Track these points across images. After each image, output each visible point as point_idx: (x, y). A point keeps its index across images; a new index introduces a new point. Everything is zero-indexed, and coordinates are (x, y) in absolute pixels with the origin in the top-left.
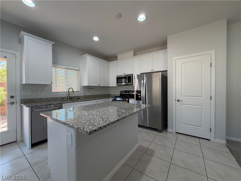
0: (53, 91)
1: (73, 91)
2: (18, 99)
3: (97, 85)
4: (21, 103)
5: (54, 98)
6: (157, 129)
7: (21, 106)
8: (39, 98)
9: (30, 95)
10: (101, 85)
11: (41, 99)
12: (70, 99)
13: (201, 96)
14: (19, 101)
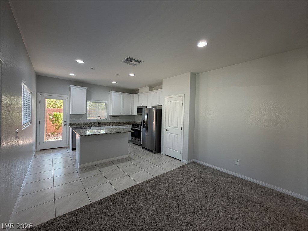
0: (87, 118)
1: (100, 119)
2: (67, 123)
3: (121, 114)
4: (69, 125)
5: (88, 123)
6: (152, 151)
7: (69, 127)
8: (79, 122)
9: (74, 121)
10: (124, 114)
11: (80, 123)
12: (99, 124)
13: (177, 128)
14: (68, 124)
